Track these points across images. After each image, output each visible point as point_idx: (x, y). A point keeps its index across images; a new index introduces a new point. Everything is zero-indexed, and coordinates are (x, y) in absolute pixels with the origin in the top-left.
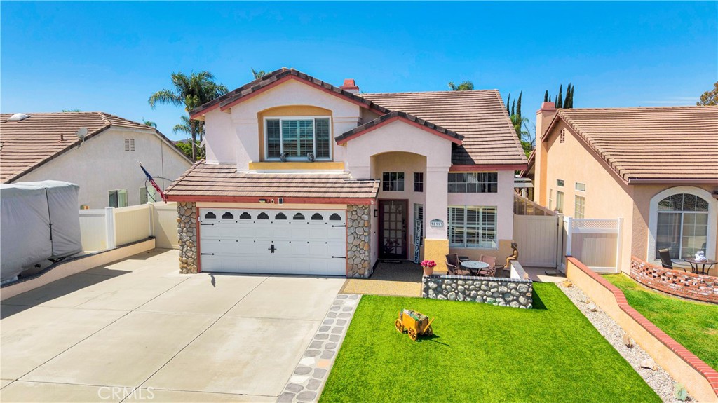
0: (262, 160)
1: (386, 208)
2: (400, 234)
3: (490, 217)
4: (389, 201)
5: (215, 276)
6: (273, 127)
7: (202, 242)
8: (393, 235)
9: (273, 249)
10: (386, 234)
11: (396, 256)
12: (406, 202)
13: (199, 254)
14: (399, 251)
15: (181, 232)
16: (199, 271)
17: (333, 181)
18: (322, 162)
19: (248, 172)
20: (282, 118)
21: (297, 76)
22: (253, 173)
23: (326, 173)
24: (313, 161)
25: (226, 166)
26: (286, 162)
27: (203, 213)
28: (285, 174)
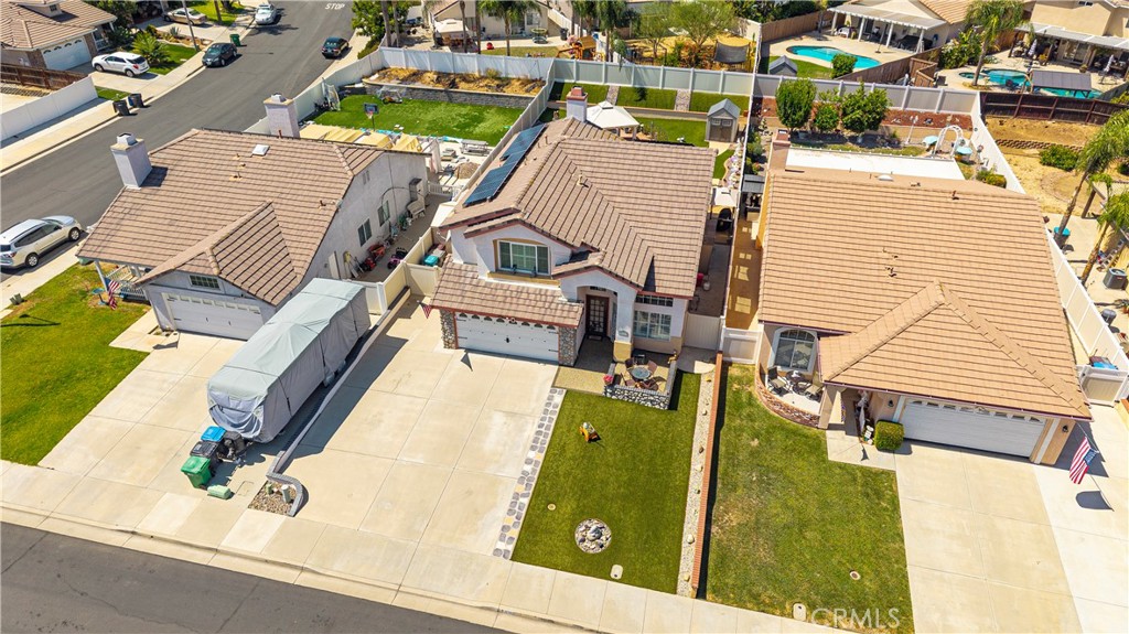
0: (497, 270)
1: (592, 301)
2: (602, 320)
3: (667, 319)
4: (595, 298)
5: (469, 354)
6: (504, 247)
7: (458, 331)
8: (597, 319)
9: (508, 340)
10: (592, 318)
11: (598, 334)
12: (608, 299)
13: (456, 337)
14: (601, 330)
15: (443, 324)
16: (458, 348)
17: (549, 299)
18: (543, 277)
19: (485, 278)
20: (511, 243)
21: (524, 223)
22: (491, 280)
23: (544, 287)
24: (536, 276)
25: (470, 267)
26: (515, 273)
27: (458, 314)
28: (515, 284)
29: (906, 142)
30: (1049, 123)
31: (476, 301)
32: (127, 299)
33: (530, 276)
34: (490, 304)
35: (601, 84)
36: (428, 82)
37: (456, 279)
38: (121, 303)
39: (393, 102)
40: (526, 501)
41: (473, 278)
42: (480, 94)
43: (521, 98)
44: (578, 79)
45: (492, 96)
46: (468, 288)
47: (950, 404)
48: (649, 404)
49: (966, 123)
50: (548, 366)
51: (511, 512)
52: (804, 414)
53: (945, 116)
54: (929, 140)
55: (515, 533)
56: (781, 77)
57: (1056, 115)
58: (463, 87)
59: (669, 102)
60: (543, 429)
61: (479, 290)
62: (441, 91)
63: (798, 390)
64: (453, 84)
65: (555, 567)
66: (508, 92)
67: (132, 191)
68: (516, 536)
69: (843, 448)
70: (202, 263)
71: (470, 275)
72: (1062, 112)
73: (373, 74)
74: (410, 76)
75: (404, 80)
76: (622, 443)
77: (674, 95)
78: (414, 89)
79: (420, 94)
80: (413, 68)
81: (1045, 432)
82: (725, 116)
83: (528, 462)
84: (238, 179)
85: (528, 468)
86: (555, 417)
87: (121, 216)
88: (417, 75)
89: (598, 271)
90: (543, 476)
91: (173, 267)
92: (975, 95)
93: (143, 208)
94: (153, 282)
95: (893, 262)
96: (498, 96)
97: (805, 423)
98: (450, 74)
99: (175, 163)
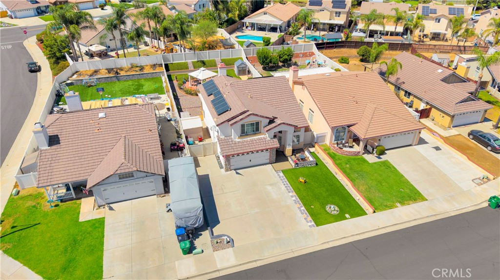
0: (241, 136)
5: (238, 171)
6: (243, 126)
7: (231, 163)
9: (250, 161)
12: (276, 135)
13: (230, 166)
16: (232, 170)
17: (264, 140)
18: (258, 133)
19: (237, 140)
20: (245, 124)
21: (254, 114)
22: (239, 140)
23: (260, 137)
24: (256, 134)
25: (228, 138)
26: (248, 135)
27: (231, 156)
28: (249, 139)
29: (299, 64)
30: (335, 50)
31: (239, 149)
32: (62, 201)
33: (254, 134)
34: (244, 148)
35: (184, 61)
36: (103, 74)
37: (226, 143)
38: (60, 204)
39: (92, 86)
40: (303, 208)
41: (232, 141)
42: (133, 75)
43: (153, 73)
44: (173, 61)
45: (139, 74)
46: (232, 145)
47: (393, 135)
48: (310, 166)
49: (313, 54)
50: (267, 165)
51: (302, 213)
52: (355, 152)
53: (306, 53)
54: (307, 62)
55: (310, 218)
56: (252, 48)
57: (336, 47)
58: (122, 73)
59: (214, 64)
60: (286, 185)
61: (237, 144)
62: (114, 77)
63: (345, 147)
64: (117, 73)
65: (331, 223)
66: (145, 71)
67: (46, 150)
68: (311, 219)
69: (371, 158)
70: (126, 167)
71: (230, 140)
72: (337, 46)
73: (73, 75)
74: (93, 73)
75: (91, 76)
76: (314, 180)
77: (214, 61)
78: (100, 78)
79: (103, 80)
80: (93, 69)
81: (415, 136)
82: (243, 66)
83: (292, 197)
84: (100, 130)
85: (294, 198)
86: (286, 180)
87: (49, 162)
88: (96, 72)
89: (283, 125)
90: (301, 199)
91: (112, 173)
92: (313, 44)
93: (58, 155)
94: (100, 183)
95: (354, 99)
96: (142, 74)
97: (356, 155)
98: (113, 69)
99: (60, 131)
